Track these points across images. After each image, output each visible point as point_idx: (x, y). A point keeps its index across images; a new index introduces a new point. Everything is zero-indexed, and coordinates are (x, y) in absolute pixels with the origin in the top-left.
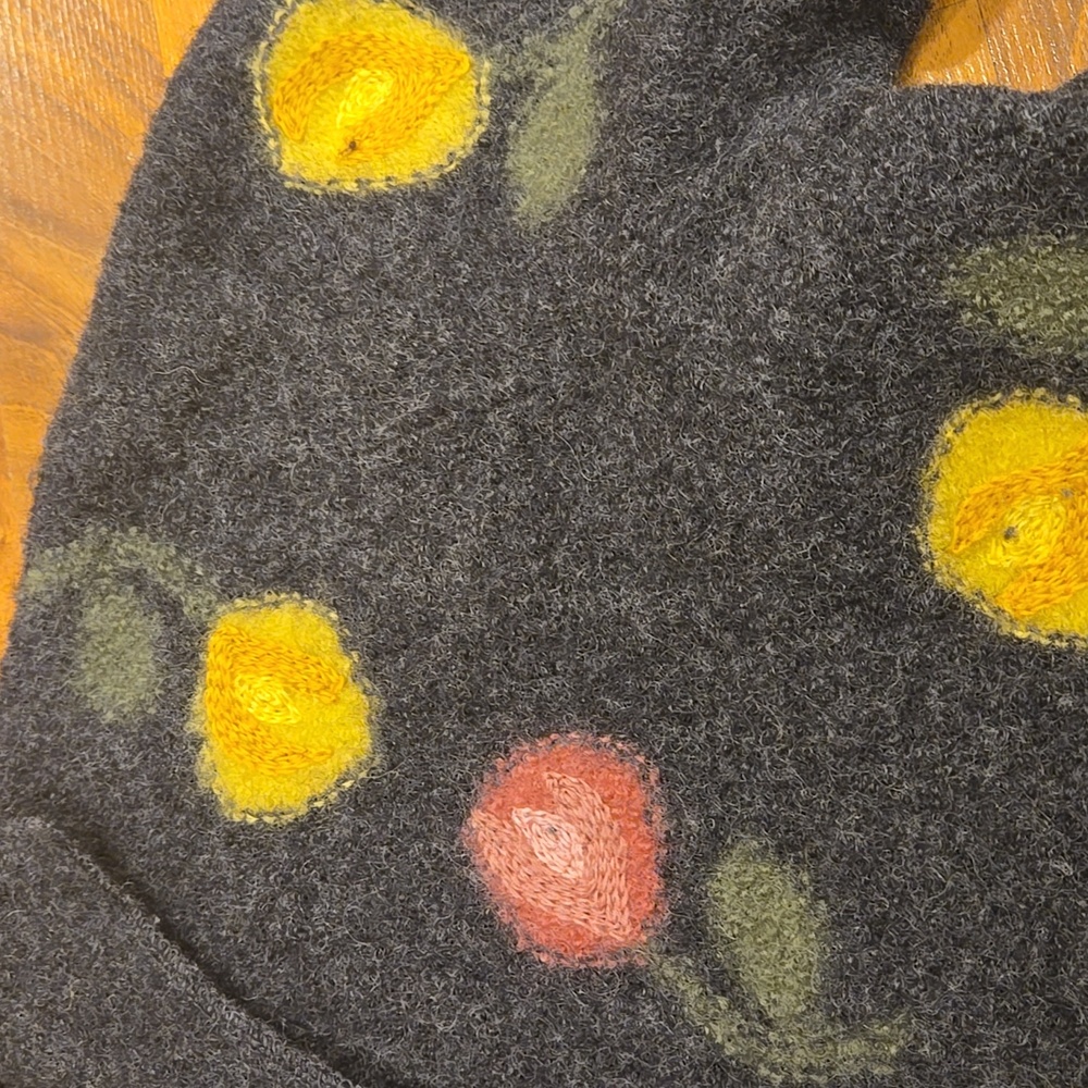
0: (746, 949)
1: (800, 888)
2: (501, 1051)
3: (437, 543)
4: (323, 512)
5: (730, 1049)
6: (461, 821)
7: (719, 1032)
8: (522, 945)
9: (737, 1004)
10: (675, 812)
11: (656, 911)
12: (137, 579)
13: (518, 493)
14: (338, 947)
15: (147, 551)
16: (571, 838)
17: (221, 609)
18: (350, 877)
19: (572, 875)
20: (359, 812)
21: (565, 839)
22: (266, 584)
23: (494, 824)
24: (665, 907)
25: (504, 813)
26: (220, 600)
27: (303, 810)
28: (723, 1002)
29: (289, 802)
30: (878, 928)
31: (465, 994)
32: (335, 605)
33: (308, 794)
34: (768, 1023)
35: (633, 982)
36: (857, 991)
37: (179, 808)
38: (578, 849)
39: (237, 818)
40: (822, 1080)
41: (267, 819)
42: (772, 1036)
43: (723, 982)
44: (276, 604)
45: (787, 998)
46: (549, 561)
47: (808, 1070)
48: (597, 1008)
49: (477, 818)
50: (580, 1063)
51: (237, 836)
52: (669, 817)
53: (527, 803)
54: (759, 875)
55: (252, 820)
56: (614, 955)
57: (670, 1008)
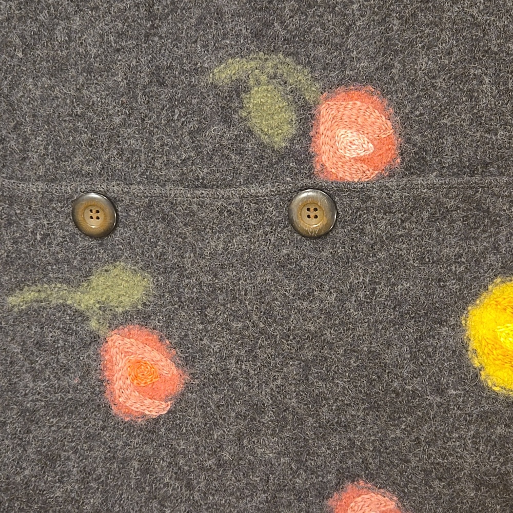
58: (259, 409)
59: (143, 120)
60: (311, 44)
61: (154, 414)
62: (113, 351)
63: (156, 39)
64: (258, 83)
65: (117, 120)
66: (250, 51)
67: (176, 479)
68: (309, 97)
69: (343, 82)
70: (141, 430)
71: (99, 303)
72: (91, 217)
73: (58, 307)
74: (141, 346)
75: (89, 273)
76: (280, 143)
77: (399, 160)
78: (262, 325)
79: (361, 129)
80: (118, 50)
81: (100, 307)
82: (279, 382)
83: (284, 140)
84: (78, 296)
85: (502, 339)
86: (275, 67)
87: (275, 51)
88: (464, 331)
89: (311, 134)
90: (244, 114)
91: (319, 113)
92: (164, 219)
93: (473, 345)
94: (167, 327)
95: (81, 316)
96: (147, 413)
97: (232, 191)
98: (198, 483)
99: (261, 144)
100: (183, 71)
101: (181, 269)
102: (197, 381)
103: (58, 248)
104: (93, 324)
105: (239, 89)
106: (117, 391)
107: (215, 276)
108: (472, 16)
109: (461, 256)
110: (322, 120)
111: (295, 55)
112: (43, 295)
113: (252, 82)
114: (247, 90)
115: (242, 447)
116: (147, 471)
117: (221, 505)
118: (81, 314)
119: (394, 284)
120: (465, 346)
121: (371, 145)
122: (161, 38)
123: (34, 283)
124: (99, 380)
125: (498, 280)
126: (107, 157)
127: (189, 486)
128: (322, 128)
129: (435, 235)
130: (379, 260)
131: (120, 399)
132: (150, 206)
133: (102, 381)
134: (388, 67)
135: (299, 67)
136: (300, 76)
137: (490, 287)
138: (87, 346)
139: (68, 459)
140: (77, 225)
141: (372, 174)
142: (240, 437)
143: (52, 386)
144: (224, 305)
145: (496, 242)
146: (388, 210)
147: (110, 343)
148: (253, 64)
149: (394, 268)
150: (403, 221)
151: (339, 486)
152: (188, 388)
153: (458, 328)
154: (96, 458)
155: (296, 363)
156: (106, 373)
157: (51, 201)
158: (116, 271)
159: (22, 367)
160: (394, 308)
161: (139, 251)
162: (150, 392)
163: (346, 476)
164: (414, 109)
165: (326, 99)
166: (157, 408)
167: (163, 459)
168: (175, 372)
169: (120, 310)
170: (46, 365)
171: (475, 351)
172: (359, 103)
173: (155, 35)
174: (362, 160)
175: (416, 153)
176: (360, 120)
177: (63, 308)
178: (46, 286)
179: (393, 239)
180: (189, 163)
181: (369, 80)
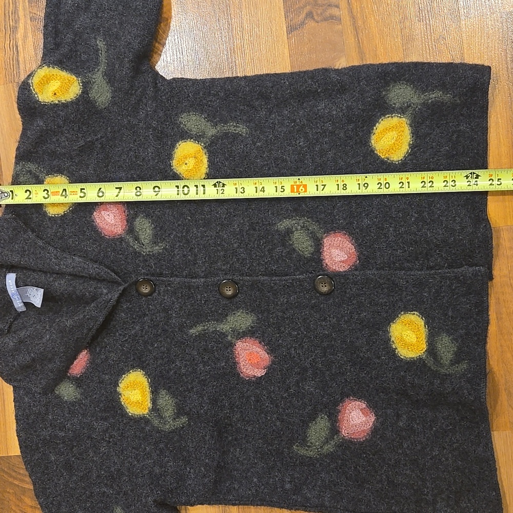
0: (140, 233)
1: (149, 222)
2: (99, 253)
3: (87, 166)
4: (66, 160)
5: (137, 250)
6: (92, 214)
7: (136, 247)
8: (103, 235)
9: (139, 242)
10: (129, 211)
11: (126, 228)
12: (30, 172)
13: (101, 156)
14: (70, 237)
15: (32, 166)
16: (112, 216)
17: (46, 177)
18: (71, 225)
19: (112, 222)
20: (73, 214)
21: (111, 216)
22: (55, 172)
23: (98, 214)
24: (127, 227)
25: (100, 212)
26: (46, 175)
27: (63, 214)
28: (136, 242)
29: (60, 212)
30: (161, 228)
31: (93, 244)
32: (68, 177)
33: (64, 211)
34: (143, 245)
35: (121, 240)
36: (158, 238)
37: (41, 214)
38: (113, 218)
39: (51, 215)
40: (151, 253)
41: (56, 216)
42: (144, 247)
43: (137, 239)
44: (57, 176)
45: (146, 240)
46: (107, 168)
47: (149, 252)
48: (116, 244)
49: (95, 213)
50: (113, 254)
51: (50, 218)
52: (127, 212)
53: (104, 210)
54: (143, 221)
55: (53, 216)
56: (118, 235)
57: (128, 243)
58: (305, 370)
59: (247, 245)
60: (318, 213)
61: (260, 375)
62: (239, 349)
63: (251, 210)
64: (297, 230)
65: (235, 245)
66: (292, 216)
67: (271, 404)
68: (319, 235)
69: (332, 229)
70: (254, 383)
71: (231, 328)
72: (227, 290)
73: (213, 332)
74: (251, 346)
75: (227, 315)
76: (307, 255)
77: (358, 262)
78: (305, 333)
79: (342, 249)
80: (235, 216)
81: (232, 331)
82: (313, 357)
83: (309, 254)
84: (222, 326)
85: (405, 337)
86: (304, 223)
87: (303, 216)
88: (389, 333)
89: (321, 251)
90: (291, 243)
91: (324, 242)
92: (259, 290)
93: (393, 339)
94: (263, 337)
95: (223, 335)
96: (256, 375)
97: (288, 277)
98: (281, 405)
99: (299, 255)
100: (263, 225)
101: (268, 311)
102: (277, 360)
103: (212, 306)
104: (229, 338)
105: (289, 232)
106: (242, 367)
107: (284, 312)
108: (385, 203)
109: (387, 303)
110: (325, 245)
111: (312, 217)
112: (206, 327)
113: (294, 229)
114: (292, 232)
115: (299, 387)
116: (258, 401)
117: (292, 413)
118: (224, 334)
119: (359, 314)
120: (390, 340)
121: (346, 256)
122: (252, 210)
123: (202, 323)
124: (234, 363)
125: (403, 313)
126: (232, 262)
127: (277, 406)
128: (325, 249)
129: (376, 294)
130: (353, 304)
131: (244, 370)
132: (252, 285)
133: (235, 363)
134: (351, 223)
135: (314, 223)
136: (314, 227)
137: (399, 316)
138: (227, 348)
139: (223, 399)
140: (221, 294)
141: (347, 268)
142: (297, 382)
143: (213, 368)
144: (288, 325)
145: (401, 297)
146: (355, 283)
147: (237, 346)
148: (294, 222)
149: (360, 307)
150: (362, 288)
151: (342, 401)
152: (273, 362)
153: (387, 332)
154: (235, 397)
155: (320, 348)
156: (236, 359)
157: (208, 286)
158: (239, 314)
159: (198, 361)
160: (360, 324)
161: (249, 304)
162: (257, 365)
163: (344, 396)
164: (363, 241)
165: (326, 236)
166: (260, 373)
167: (264, 395)
168: (267, 356)
169: (241, 331)
170: (209, 358)
171: (393, 342)
172: (340, 238)
173: (250, 209)
174: (343, 262)
175: (365, 259)
176: (341, 246)
177: (215, 332)
178: (207, 323)
179: (358, 295)
180: (269, 263)
181: (343, 229)
